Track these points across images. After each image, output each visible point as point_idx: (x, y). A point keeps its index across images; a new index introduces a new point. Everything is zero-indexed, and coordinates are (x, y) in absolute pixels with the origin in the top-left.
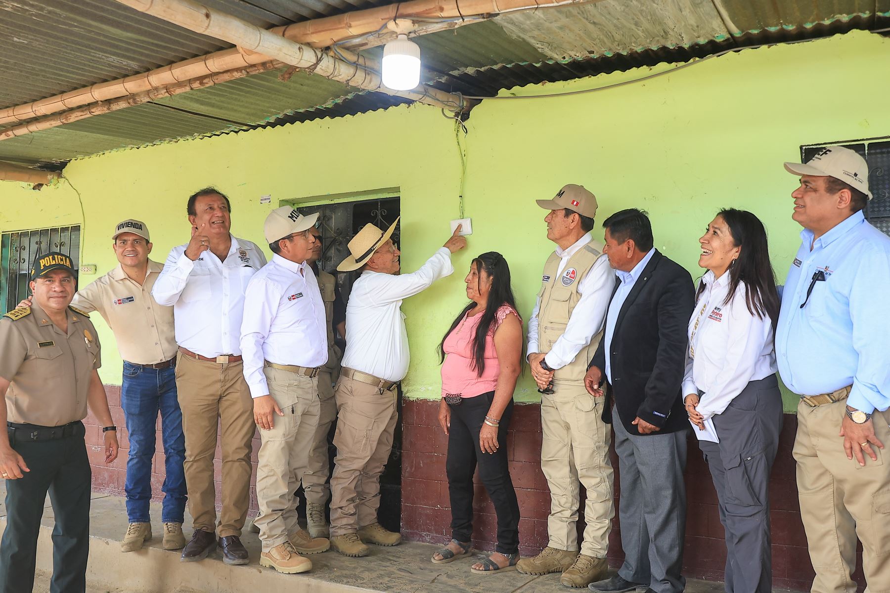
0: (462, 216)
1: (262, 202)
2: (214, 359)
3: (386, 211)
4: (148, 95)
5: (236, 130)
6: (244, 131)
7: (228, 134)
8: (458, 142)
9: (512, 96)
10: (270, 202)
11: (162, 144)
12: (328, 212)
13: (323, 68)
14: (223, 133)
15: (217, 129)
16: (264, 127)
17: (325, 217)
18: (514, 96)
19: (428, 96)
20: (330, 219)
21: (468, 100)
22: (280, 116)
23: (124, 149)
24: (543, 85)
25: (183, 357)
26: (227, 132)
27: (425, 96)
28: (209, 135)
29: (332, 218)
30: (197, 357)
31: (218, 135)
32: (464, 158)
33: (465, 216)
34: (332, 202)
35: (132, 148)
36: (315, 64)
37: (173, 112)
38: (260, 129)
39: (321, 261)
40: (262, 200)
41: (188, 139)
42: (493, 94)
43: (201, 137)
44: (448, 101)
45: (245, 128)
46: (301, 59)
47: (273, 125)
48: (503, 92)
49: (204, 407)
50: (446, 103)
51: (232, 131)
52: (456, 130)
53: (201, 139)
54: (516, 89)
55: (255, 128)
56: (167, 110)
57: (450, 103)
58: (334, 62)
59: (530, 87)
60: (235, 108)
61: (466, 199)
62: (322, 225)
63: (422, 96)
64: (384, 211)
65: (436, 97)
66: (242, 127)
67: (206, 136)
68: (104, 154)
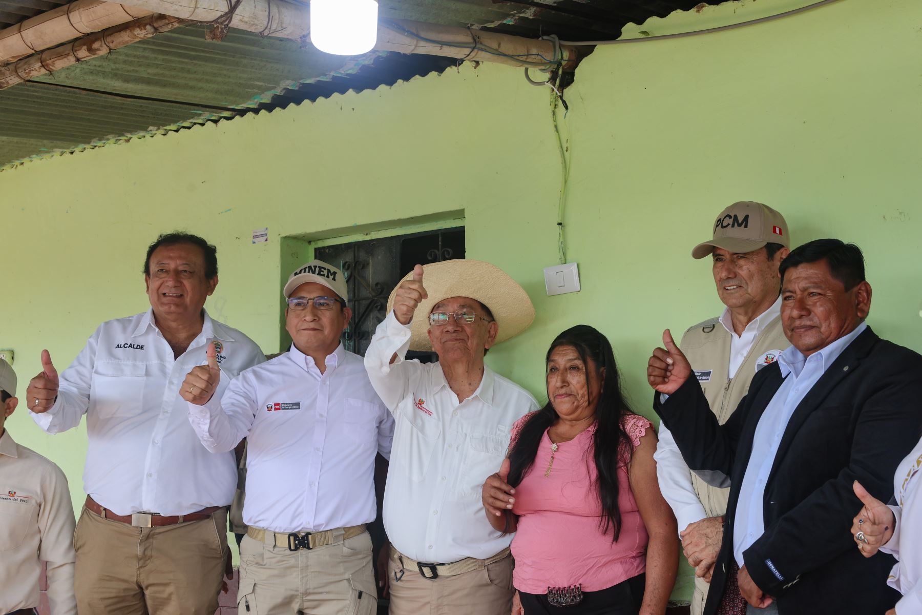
0: (563, 258)
1: (255, 240)
2: (127, 519)
3: (449, 250)
4: (16, 72)
5: (213, 118)
6: (228, 119)
7: (203, 125)
8: (556, 127)
9: (643, 36)
10: (266, 240)
11: (107, 146)
12: (362, 255)
13: (246, 19)
14: (195, 124)
15: (185, 119)
16: (256, 111)
17: (357, 263)
18: (647, 37)
19: (482, 50)
20: (365, 266)
21: (571, 49)
22: (278, 91)
23: (50, 155)
24: (698, 11)
25: (85, 516)
26: (200, 121)
27: (476, 50)
28: (174, 127)
29: (368, 264)
30: (103, 513)
31: (189, 128)
32: (567, 154)
33: (569, 257)
34: (368, 238)
35: (62, 154)
36: (226, 14)
37: (85, 95)
38: (250, 115)
39: (353, 339)
40: (254, 237)
41: (144, 137)
42: (612, 35)
43: (163, 132)
44: (528, 55)
45: (226, 114)
46: (196, 8)
47: (269, 107)
48: (630, 29)
49: (110, 601)
50: (523, 58)
51: (209, 120)
52: (553, 104)
53: (164, 135)
54: (653, 23)
55: (242, 113)
56: (75, 93)
57: (533, 57)
58: (267, 6)
59: (677, 17)
60: (191, 83)
61: (570, 228)
62: (353, 278)
63: (470, 50)
64: (447, 251)
65: (500, 50)
66: (220, 113)
67: (170, 130)
68: (22, 164)
